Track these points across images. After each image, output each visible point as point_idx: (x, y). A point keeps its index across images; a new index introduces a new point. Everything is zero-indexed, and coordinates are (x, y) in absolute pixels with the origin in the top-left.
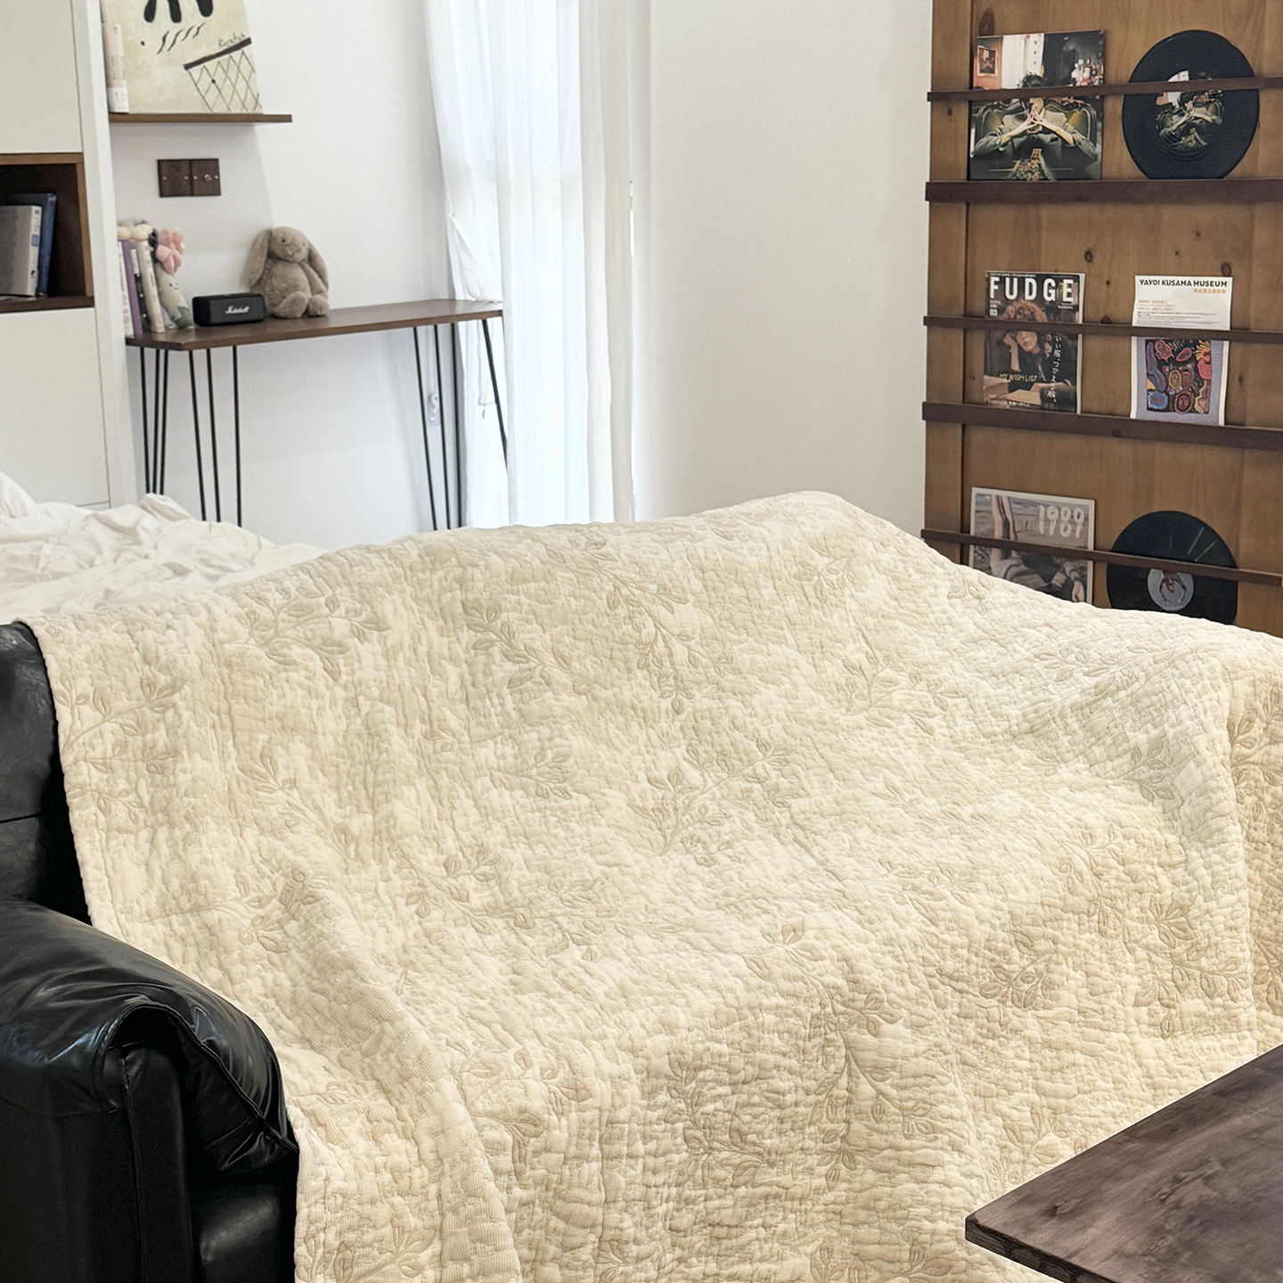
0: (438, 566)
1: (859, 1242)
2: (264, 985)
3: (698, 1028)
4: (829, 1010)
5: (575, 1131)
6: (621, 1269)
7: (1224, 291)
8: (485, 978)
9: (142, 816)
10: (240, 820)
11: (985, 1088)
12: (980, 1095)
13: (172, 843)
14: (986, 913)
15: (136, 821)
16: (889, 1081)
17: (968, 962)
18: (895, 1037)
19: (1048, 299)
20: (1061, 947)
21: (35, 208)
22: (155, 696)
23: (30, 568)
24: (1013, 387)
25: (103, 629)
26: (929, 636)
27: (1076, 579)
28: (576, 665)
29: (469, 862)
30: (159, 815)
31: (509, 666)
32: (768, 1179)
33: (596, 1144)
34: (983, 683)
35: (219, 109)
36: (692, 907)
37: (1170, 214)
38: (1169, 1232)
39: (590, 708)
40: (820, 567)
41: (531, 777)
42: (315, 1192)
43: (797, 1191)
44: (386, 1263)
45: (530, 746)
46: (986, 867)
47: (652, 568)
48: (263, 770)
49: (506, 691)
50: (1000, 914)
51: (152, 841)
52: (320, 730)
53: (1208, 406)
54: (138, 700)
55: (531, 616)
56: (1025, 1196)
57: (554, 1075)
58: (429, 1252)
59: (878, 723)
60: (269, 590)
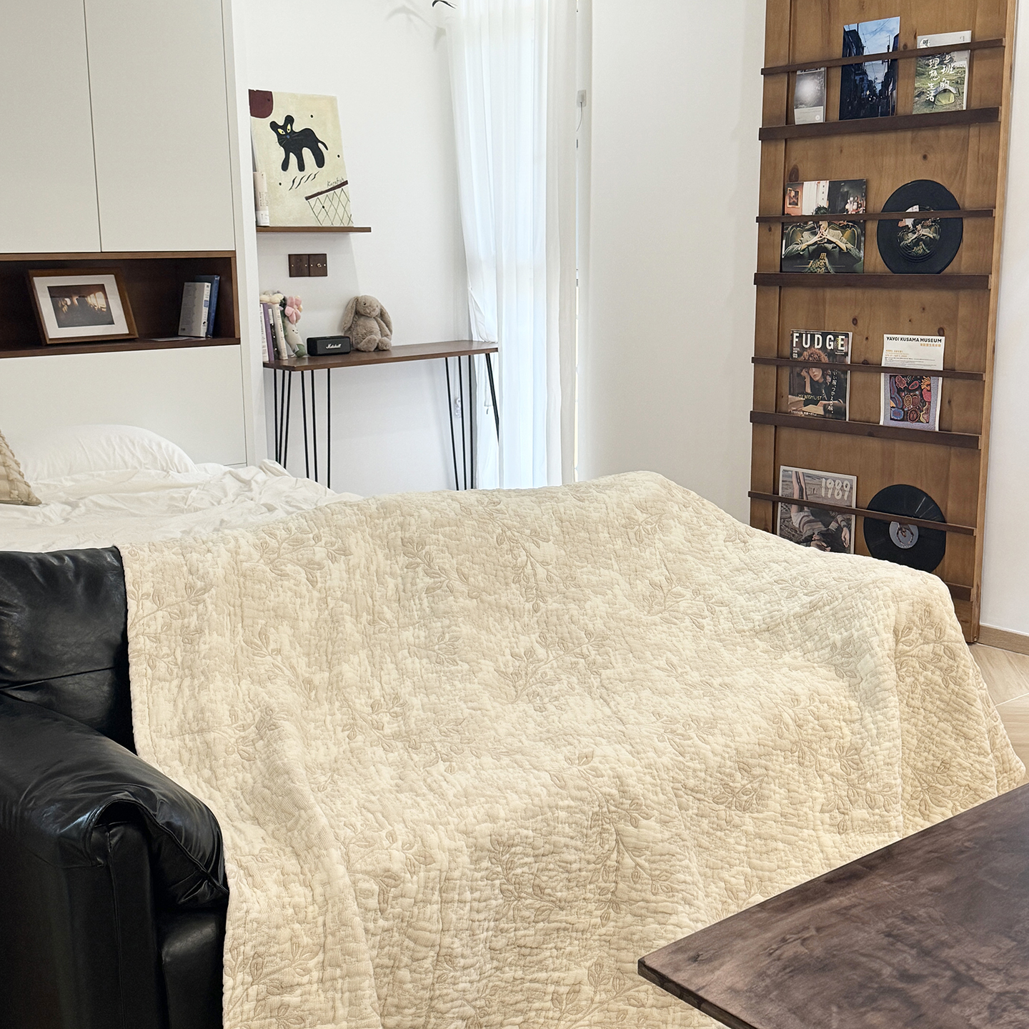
0: (388, 515)
1: (621, 961)
2: (237, 782)
3: (513, 820)
4: (605, 809)
5: (423, 884)
6: (452, 974)
7: (940, 345)
8: (380, 782)
9: (175, 670)
10: (240, 674)
11: (714, 863)
12: (710, 867)
13: (192, 688)
14: (719, 749)
15: (171, 674)
16: (644, 857)
17: (705, 781)
18: (649, 828)
19: (829, 348)
20: (771, 773)
21: (206, 284)
22: (193, 595)
23: (182, 505)
24: (806, 403)
25: (166, 552)
26: (709, 566)
27: (844, 526)
28: (472, 579)
29: (387, 705)
30: (186, 670)
31: (427, 579)
32: (559, 918)
33: (437, 893)
34: (740, 598)
35: (327, 224)
36: (524, 738)
37: (906, 295)
38: (768, 976)
39: (478, 608)
40: (640, 520)
41: (434, 651)
42: (239, 920)
43: (580, 926)
44: (285, 967)
45: (436, 631)
46: (722, 719)
47: (529, 519)
48: (260, 643)
49: (424, 595)
50: (729, 750)
51: (180, 687)
52: (300, 618)
53: (928, 418)
54: (182, 597)
55: (445, 548)
56: (679, 947)
57: (411, 848)
58: (316, 960)
59: (667, 621)
60: (278, 529)
